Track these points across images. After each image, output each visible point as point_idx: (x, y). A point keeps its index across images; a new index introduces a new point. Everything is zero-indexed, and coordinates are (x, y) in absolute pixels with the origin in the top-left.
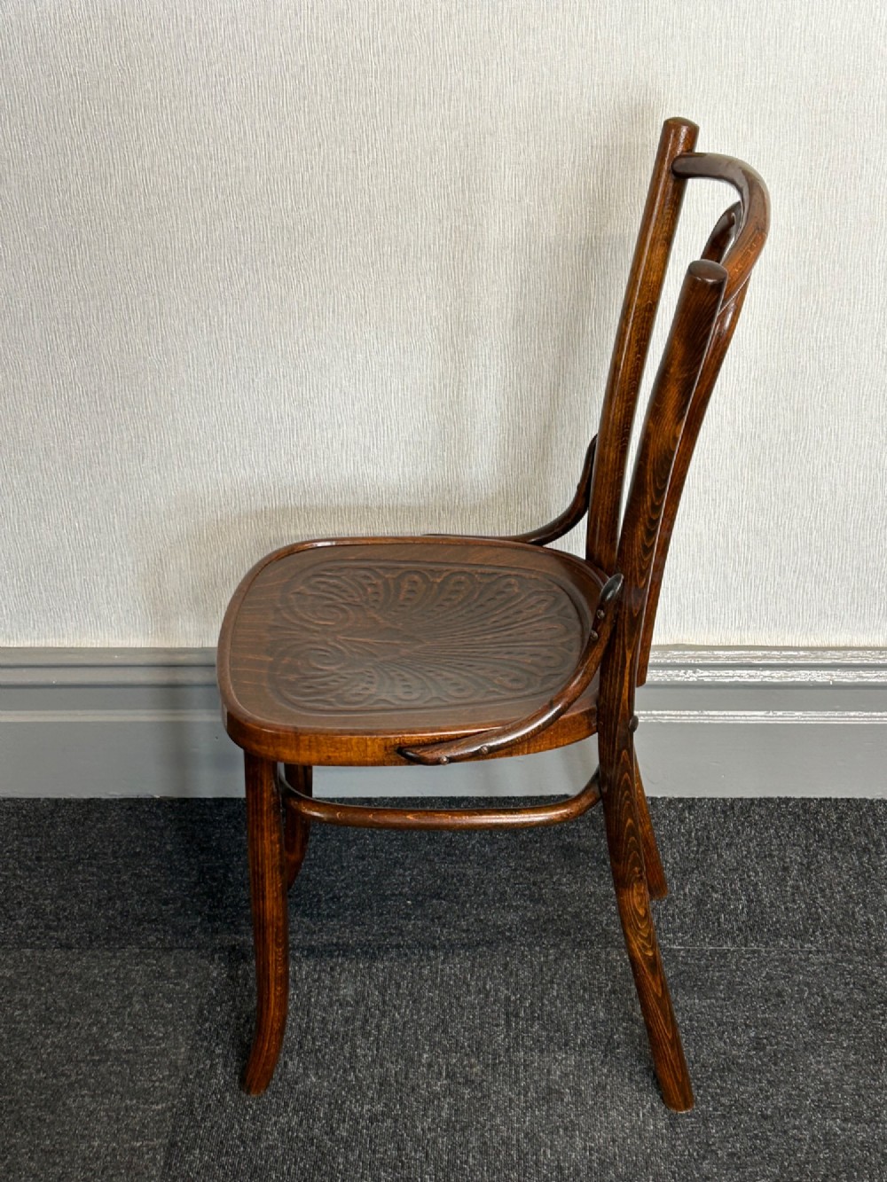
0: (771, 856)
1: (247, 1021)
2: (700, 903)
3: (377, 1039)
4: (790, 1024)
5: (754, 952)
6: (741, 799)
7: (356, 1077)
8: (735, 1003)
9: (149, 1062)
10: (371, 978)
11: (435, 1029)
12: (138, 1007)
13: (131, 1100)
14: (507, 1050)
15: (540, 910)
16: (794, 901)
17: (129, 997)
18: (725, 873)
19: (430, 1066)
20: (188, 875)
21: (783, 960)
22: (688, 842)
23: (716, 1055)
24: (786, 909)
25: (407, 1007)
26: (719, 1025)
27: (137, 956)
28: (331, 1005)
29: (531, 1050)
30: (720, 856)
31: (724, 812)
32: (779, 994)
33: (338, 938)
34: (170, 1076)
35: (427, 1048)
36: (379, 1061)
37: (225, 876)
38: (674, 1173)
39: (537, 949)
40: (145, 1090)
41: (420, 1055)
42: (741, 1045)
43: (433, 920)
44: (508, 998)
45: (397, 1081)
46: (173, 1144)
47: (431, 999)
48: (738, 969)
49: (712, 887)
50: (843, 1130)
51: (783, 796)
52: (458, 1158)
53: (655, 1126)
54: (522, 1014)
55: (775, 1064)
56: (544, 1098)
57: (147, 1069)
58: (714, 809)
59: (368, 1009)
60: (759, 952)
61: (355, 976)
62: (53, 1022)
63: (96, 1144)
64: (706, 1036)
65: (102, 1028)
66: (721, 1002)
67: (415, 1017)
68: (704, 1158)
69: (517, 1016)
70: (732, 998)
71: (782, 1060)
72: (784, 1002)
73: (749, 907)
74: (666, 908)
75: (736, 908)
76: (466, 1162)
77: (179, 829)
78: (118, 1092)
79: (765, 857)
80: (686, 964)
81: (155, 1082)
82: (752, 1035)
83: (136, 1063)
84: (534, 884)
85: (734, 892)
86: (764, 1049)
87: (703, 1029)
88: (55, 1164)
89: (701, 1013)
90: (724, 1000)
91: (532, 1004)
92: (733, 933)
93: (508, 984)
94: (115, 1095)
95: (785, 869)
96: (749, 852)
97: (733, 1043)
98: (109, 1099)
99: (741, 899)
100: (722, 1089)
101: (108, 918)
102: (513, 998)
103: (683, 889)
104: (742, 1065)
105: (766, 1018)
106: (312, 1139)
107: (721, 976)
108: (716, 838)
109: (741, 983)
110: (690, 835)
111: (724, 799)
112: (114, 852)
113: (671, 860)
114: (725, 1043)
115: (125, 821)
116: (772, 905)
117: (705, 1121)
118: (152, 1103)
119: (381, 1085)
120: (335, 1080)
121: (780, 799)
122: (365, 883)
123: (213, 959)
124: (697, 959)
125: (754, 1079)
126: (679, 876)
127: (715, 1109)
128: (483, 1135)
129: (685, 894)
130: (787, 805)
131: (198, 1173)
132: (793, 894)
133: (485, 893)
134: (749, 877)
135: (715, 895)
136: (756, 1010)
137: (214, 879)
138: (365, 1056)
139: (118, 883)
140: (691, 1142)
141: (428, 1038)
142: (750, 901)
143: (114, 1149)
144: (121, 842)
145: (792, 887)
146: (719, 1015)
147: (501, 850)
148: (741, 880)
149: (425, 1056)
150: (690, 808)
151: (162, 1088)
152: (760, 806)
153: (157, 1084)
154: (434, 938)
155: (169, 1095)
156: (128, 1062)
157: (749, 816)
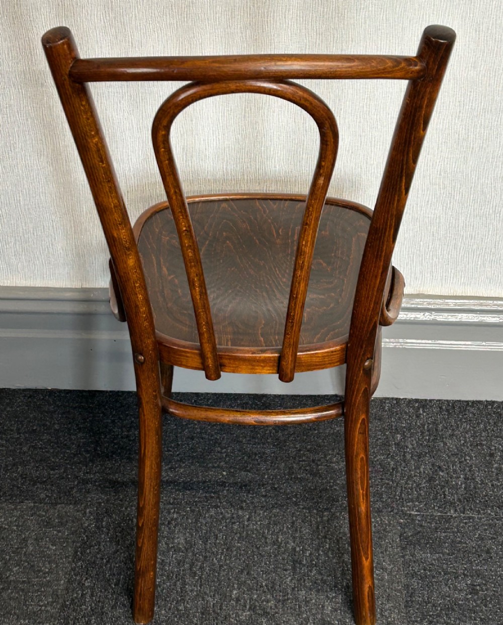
0: (481, 445)
1: (108, 562)
2: (431, 479)
3: (200, 578)
4: (496, 575)
5: (469, 518)
6: (460, 401)
7: (185, 607)
8: (457, 557)
9: (38, 591)
10: (196, 530)
11: (242, 572)
12: (31, 548)
13: (24, 620)
14: (293, 589)
15: (317, 482)
16: (498, 479)
17: (25, 540)
18: (449, 457)
19: (238, 600)
20: (69, 448)
21: (490, 525)
22: (422, 433)
23: (444, 597)
24: (492, 485)
25: (222, 553)
26: (445, 574)
27: (32, 508)
28: (169, 550)
29: (311, 589)
30: (445, 444)
31: (447, 410)
32: (488, 552)
33: (174, 499)
34: (53, 602)
35: (236, 586)
36: (201, 595)
37: (95, 450)
39: (315, 511)
40: (34, 613)
41: (231, 591)
42: (461, 590)
43: (241, 487)
44: (294, 549)
45: (214, 611)
47: (239, 548)
48: (458, 531)
49: (439, 467)
51: (489, 399)
54: (304, 562)
55: (486, 606)
57: (36, 596)
58: (441, 408)
59: (194, 555)
60: (473, 518)
61: (186, 529)
64: (436, 582)
65: (5, 563)
66: (446, 557)
67: (228, 562)
69: (300, 563)
70: (454, 554)
71: (490, 603)
72: (491, 558)
73: (465, 483)
74: (406, 483)
75: (457, 484)
77: (64, 413)
78: (15, 613)
79: (477, 445)
80: (421, 526)
81: (41, 606)
82: (469, 582)
83: (29, 592)
84: (313, 461)
85: (455, 471)
86: (477, 593)
89: (432, 564)
90: (448, 554)
91: (310, 554)
92: (455, 503)
93: (294, 538)
94: (13, 616)
95: (492, 455)
96: (465, 442)
97: (455, 588)
98: (9, 619)
99: (460, 477)
101: (12, 480)
102: (298, 549)
103: (419, 468)
104: (462, 605)
105: (479, 570)
107: (446, 536)
108: (442, 430)
109: (460, 542)
110: (424, 428)
111: (447, 401)
112: (18, 429)
113: (410, 446)
114: (449, 587)
115: (26, 406)
116: (482, 482)
119: (203, 614)
120: (170, 609)
121: (487, 401)
122: (193, 457)
123: (85, 513)
124: (429, 522)
125: (471, 617)
126: (416, 458)
129: (420, 472)
130: (492, 406)
132: (497, 474)
133: (278, 468)
134: (466, 460)
135: (441, 473)
136: (471, 563)
137: (87, 452)
138: (192, 591)
139: (20, 453)
141: (237, 578)
142: (466, 479)
144: (23, 421)
145: (497, 469)
146: (445, 566)
147: (290, 435)
148: (460, 462)
149: (235, 592)
150: (424, 407)
151: (47, 611)
153: (43, 608)
154: (242, 502)
155: (52, 617)
156: (23, 590)
157: (465, 414)
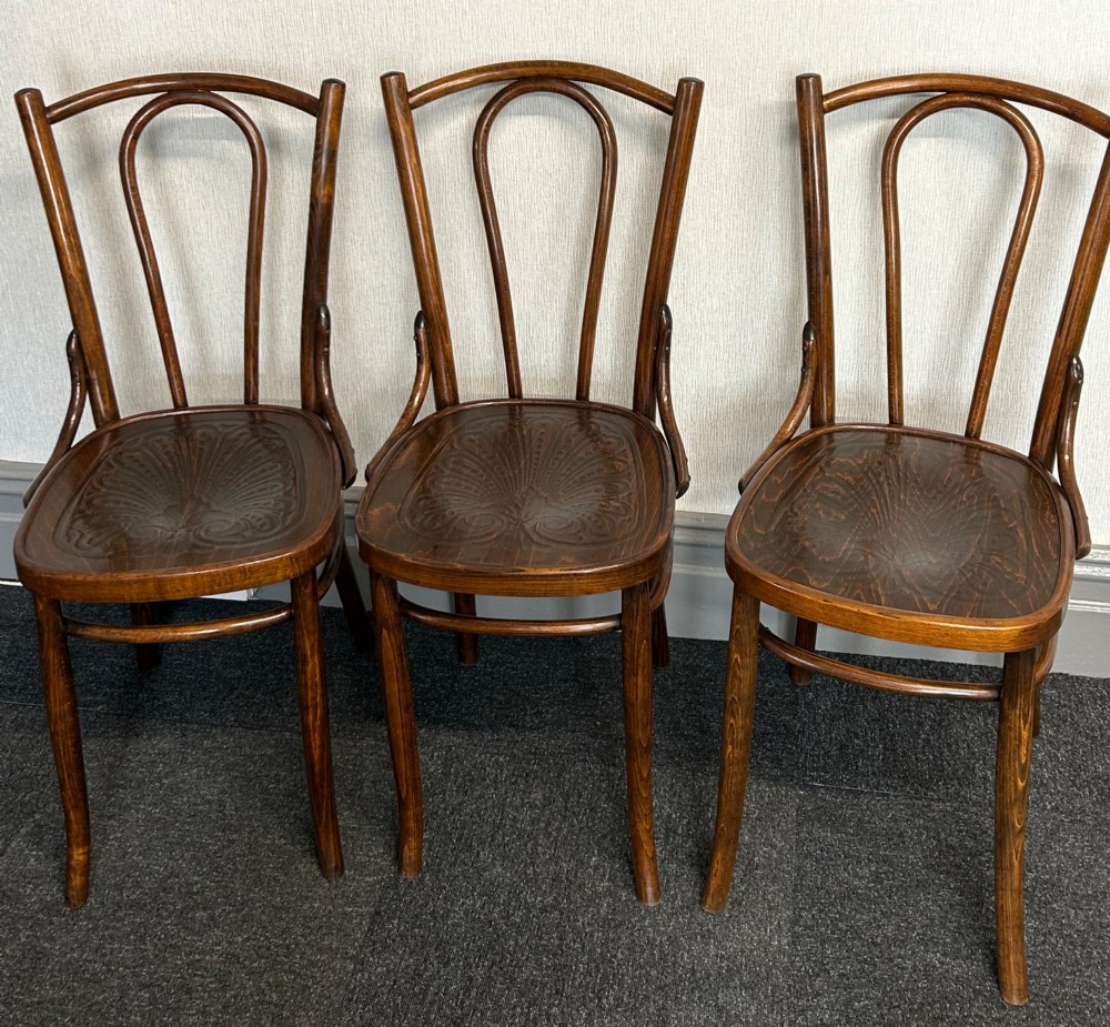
0: (909, 711)
1: (452, 813)
2: (842, 747)
3: (556, 839)
4: (906, 863)
5: (884, 795)
6: (889, 658)
7: (534, 871)
8: (862, 839)
9: (369, 839)
10: (558, 785)
11: (604, 836)
12: (366, 791)
13: (350, 871)
14: (663, 861)
15: (707, 741)
16: (924, 753)
17: (361, 782)
18: (868, 723)
19: (596, 868)
20: (423, 682)
21: (908, 804)
22: (840, 693)
23: (840, 884)
24: (916, 759)
25: (584, 814)
26: (845, 857)
27: (372, 747)
28: (523, 805)
29: (683, 863)
32: (901, 835)
33: (536, 748)
34: (384, 854)
35: (596, 852)
36: (555, 859)
37: (453, 686)
38: (789, 986)
39: (700, 774)
40: (362, 863)
41: (590, 858)
42: (862, 877)
43: (616, 741)
44: (669, 816)
45: (567, 878)
46: (377, 913)
47: (604, 809)
48: (868, 809)
49: (856, 734)
50: (942, 963)
51: (925, 658)
52: (608, 951)
53: (779, 941)
54: (680, 831)
55: (890, 897)
56: (688, 907)
57: (366, 845)
59: (552, 813)
60: (888, 795)
61: (546, 783)
62: (298, 797)
63: (316, 905)
64: (833, 865)
66: (850, 837)
67: (590, 824)
68: (818, 975)
69: (675, 832)
70: (859, 834)
71: (896, 894)
72: (904, 842)
73: (884, 754)
74: (813, 749)
75: (873, 755)
76: (615, 956)
77: (422, 642)
79: (904, 711)
80: (824, 800)
81: (370, 857)
82: (873, 869)
83: (358, 840)
84: (705, 717)
85: (873, 739)
86: (881, 883)
87: (831, 860)
88: (281, 919)
89: (832, 845)
90: (853, 835)
91: (688, 823)
92: (868, 776)
93: (671, 802)
95: (920, 724)
96: (890, 705)
97: (856, 875)
99: (879, 747)
100: (841, 915)
102: (674, 816)
103: (830, 733)
104: (861, 895)
105: (886, 855)
106: (491, 922)
107: (853, 814)
109: (869, 822)
110: (842, 687)
111: (875, 657)
113: (823, 707)
114: (849, 874)
116: (904, 754)
117: (823, 942)
118: (366, 875)
119: (553, 880)
120: (516, 872)
121: (922, 661)
122: (564, 703)
123: (433, 756)
124: (834, 797)
125: (870, 908)
126: (827, 721)
127: (833, 933)
128: (632, 934)
129: (831, 738)
130: (928, 666)
131: (394, 941)
132: (923, 747)
133: (662, 722)
134: (888, 727)
135: (856, 742)
136: (879, 847)
137: (443, 687)
138: (544, 853)
140: (808, 960)
141: (598, 843)
142: (885, 749)
143: (330, 912)
145: (924, 740)
146: (846, 848)
147: (680, 684)
148: (880, 730)
149: (594, 859)
151: (376, 863)
152: (905, 665)
153: (372, 859)
154: (615, 757)
155: (381, 869)
156: (351, 838)
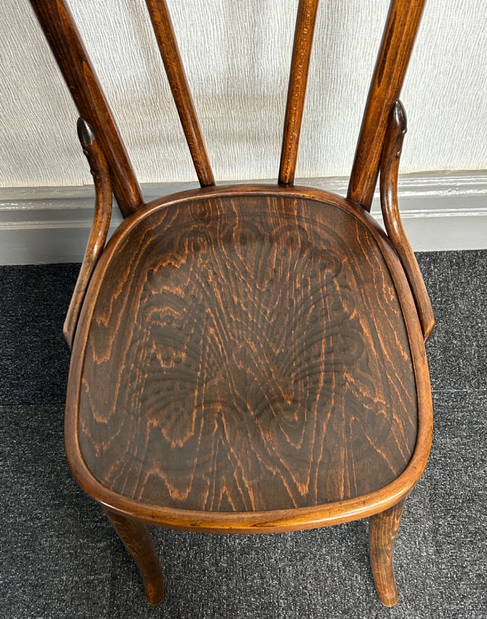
8: (474, 440)
13: (83, 539)
23: (464, 487)
26: (465, 461)
30: (457, 305)
38: (441, 592)
40: (91, 530)
46: (114, 578)
52: (300, 584)
53: (427, 552)
56: (352, 530)
57: (91, 511)
63: (64, 578)
64: (457, 471)
66: (465, 441)
68: (461, 579)
70: (471, 436)
75: (470, 354)
76: (306, 588)
78: (74, 532)
81: (97, 522)
83: (84, 506)
87: (454, 465)
89: (453, 451)
92: (470, 377)
94: (72, 535)
97: (475, 476)
98: (69, 538)
99: (473, 345)
100: (469, 518)
104: (481, 495)
106: (204, 570)
107: (463, 416)
109: (477, 423)
114: (469, 476)
117: (460, 546)
118: (97, 542)
124: (446, 401)
127: (466, 537)
128: (315, 564)
140: (452, 566)
143: (77, 582)
146: (464, 452)
150: (434, 261)
151: (103, 528)
153: (99, 524)
156: (77, 505)
